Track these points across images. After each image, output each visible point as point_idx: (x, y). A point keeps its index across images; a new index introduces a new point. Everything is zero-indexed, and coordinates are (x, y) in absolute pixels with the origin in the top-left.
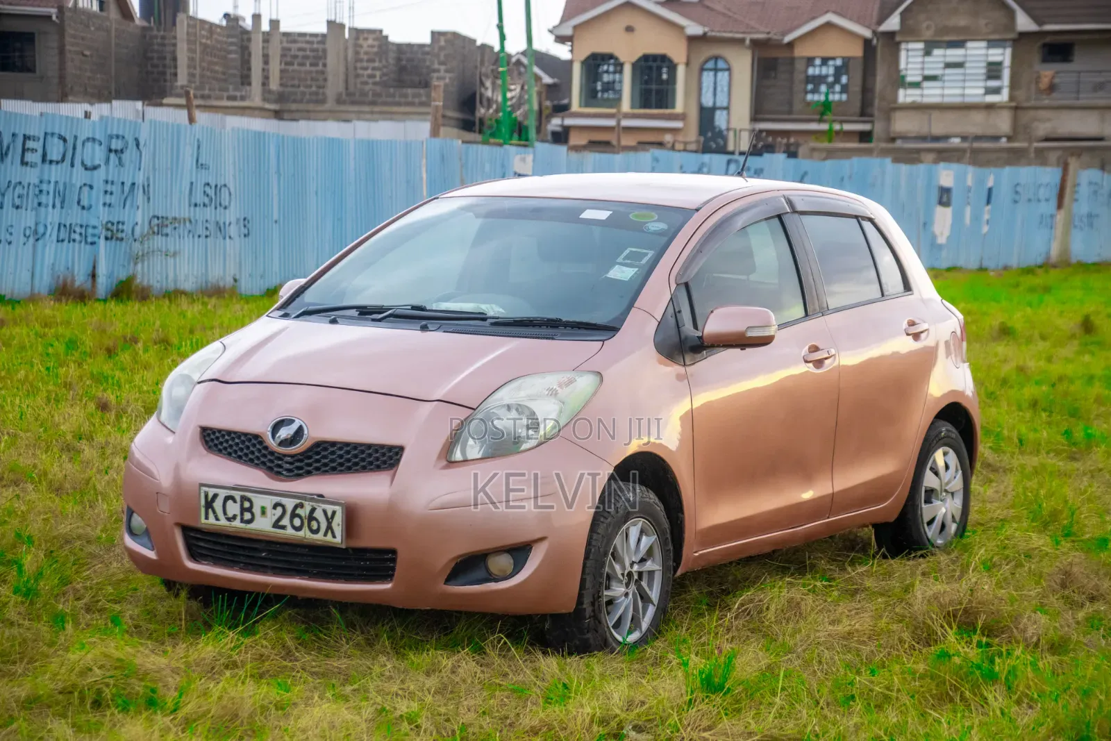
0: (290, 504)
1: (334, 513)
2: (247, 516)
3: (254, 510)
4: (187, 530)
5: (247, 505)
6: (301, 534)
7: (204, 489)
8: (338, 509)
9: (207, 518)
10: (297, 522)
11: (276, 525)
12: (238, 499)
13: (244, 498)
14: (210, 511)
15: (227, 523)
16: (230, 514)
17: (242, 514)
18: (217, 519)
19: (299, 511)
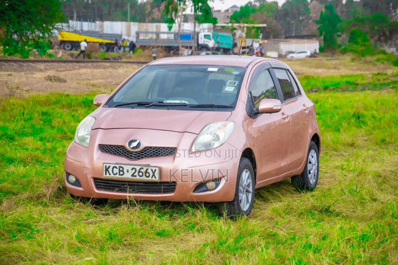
0: (138, 168)
1: (155, 170)
2: (121, 173)
3: (124, 171)
4: (95, 179)
5: (121, 169)
6: (142, 178)
7: (105, 165)
8: (157, 169)
9: (106, 174)
10: (141, 174)
11: (133, 175)
12: (118, 168)
13: (120, 167)
14: (107, 172)
15: (114, 176)
16: (115, 173)
17: (119, 172)
18: (110, 174)
19: (141, 170)
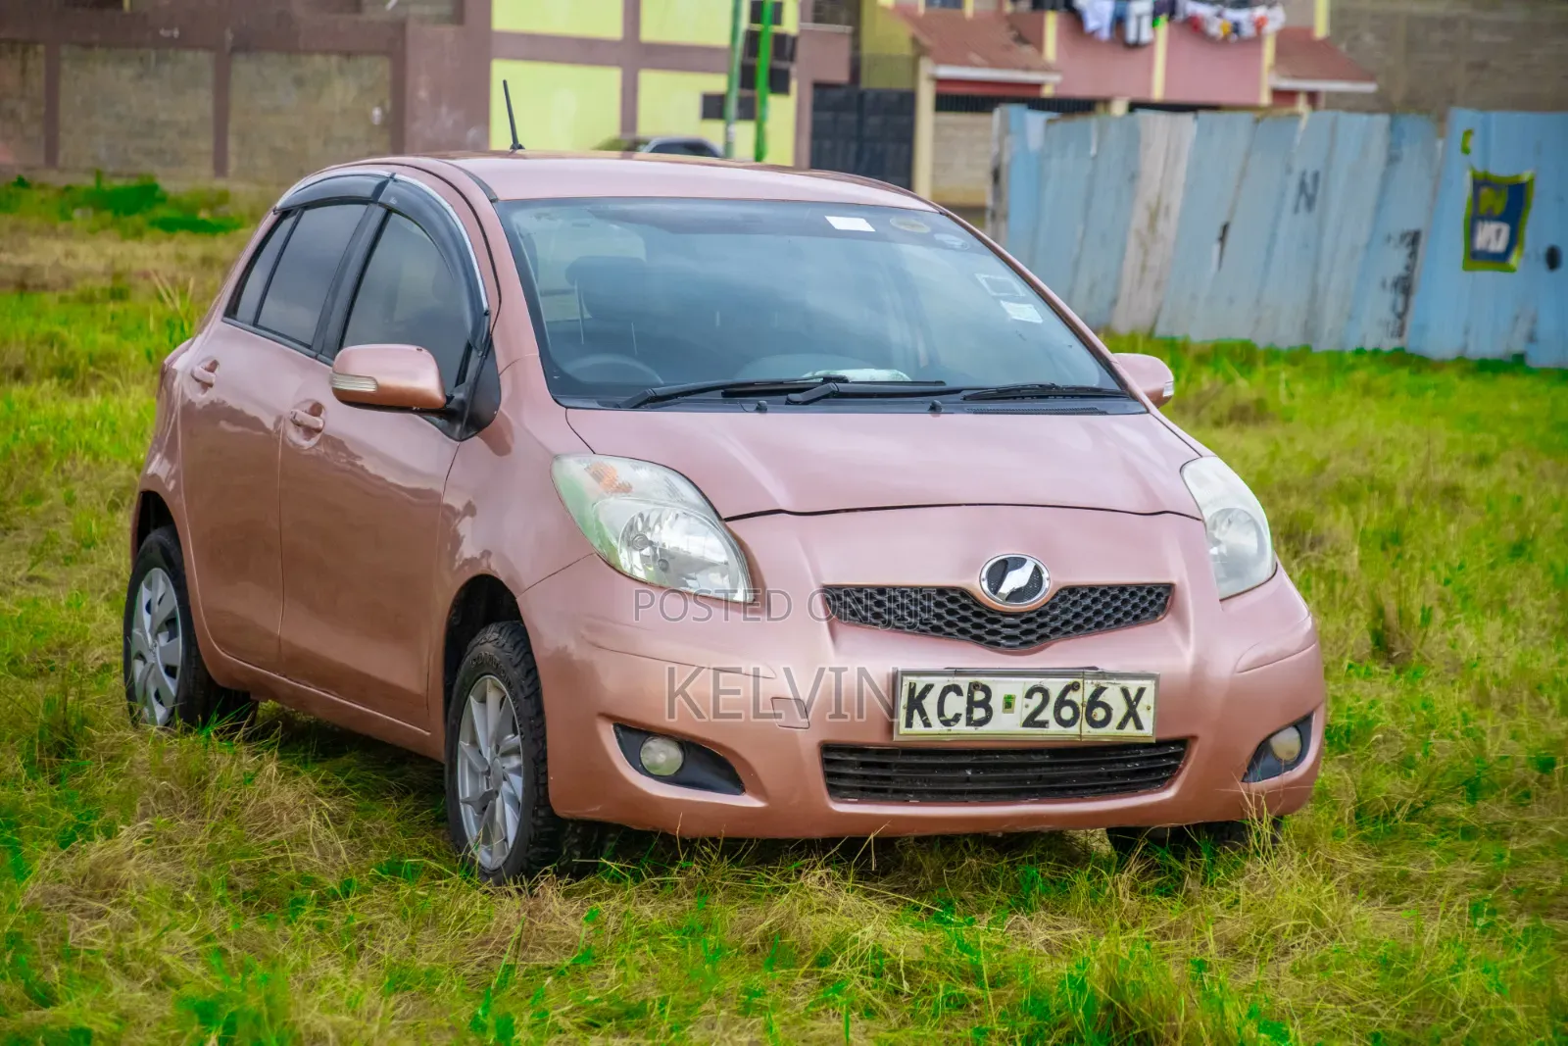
0: (1055, 686)
1: (1141, 691)
2: (979, 713)
3: (991, 703)
4: (829, 750)
5: (979, 696)
6: (1074, 730)
7: (907, 680)
8: (1149, 685)
9: (909, 724)
10: (1067, 713)
11: (1031, 721)
12: (965, 691)
13: (974, 686)
14: (916, 712)
15: (945, 729)
16: (949, 714)
17: (970, 711)
18: (927, 724)
19: (1071, 696)
